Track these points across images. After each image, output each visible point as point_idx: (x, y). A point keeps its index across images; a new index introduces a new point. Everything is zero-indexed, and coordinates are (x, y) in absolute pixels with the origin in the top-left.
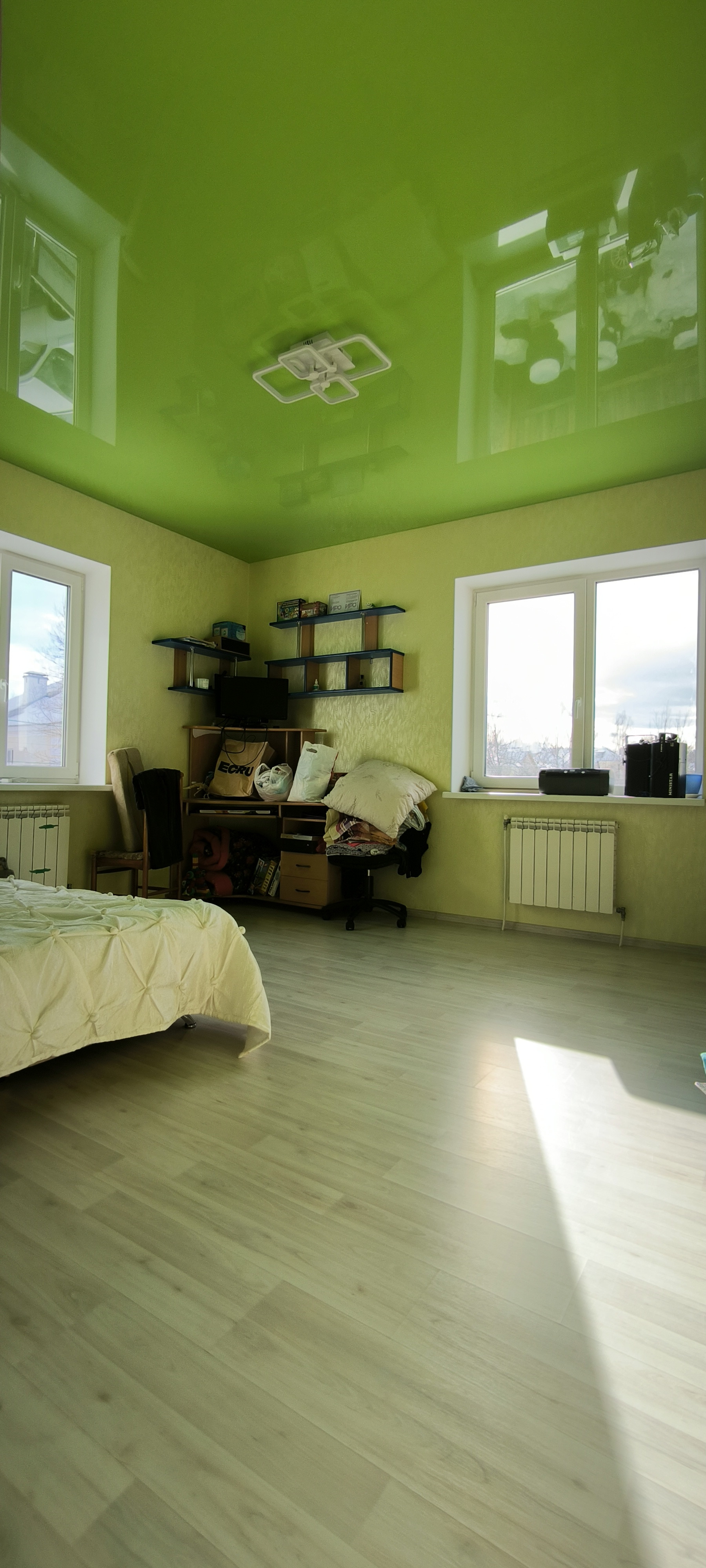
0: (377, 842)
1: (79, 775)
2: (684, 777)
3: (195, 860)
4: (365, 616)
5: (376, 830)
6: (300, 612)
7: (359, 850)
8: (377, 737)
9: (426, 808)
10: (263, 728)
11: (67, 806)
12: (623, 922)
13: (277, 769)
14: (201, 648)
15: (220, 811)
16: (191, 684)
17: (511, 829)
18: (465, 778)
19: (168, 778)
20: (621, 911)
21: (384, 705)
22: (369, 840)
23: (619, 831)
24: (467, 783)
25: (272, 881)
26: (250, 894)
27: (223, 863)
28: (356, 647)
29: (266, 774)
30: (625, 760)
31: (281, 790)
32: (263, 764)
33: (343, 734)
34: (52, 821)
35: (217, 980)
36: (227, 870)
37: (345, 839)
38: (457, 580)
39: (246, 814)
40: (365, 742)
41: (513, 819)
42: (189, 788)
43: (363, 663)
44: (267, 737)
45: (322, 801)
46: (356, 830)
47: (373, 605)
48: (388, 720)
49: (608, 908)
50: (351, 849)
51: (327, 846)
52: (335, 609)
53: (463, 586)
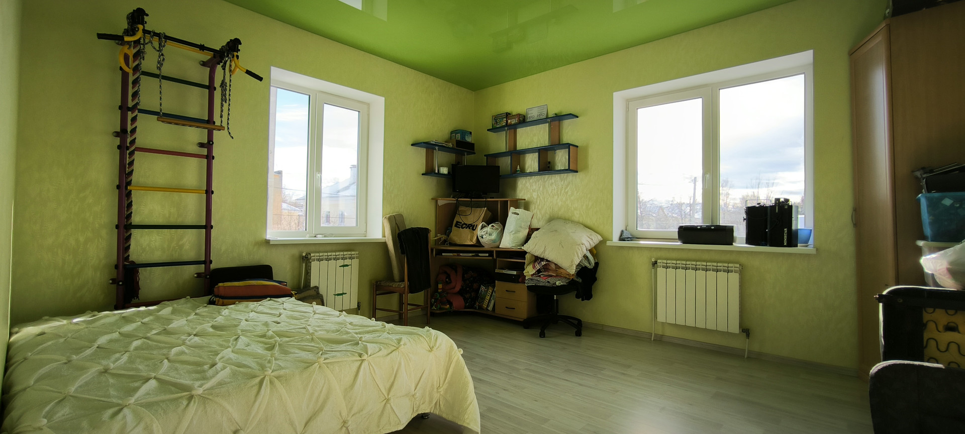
0: (561, 276)
1: (366, 231)
2: (797, 231)
3: (440, 286)
4: (551, 122)
5: (559, 267)
6: (507, 121)
7: (548, 282)
8: (560, 204)
9: (595, 252)
10: (483, 198)
11: (357, 252)
12: (747, 340)
13: (492, 226)
14: (442, 148)
15: (456, 254)
16: (436, 171)
17: (658, 269)
18: (622, 231)
19: (420, 234)
20: (746, 331)
21: (564, 181)
22: (555, 275)
23: (742, 271)
24: (624, 235)
25: (490, 300)
26: (476, 309)
27: (458, 288)
28: (545, 143)
29: (485, 229)
30: (745, 218)
31: (495, 240)
32: (483, 223)
33: (537, 202)
34: (347, 262)
35: (442, 389)
36: (461, 293)
37: (538, 273)
38: (614, 93)
39: (472, 256)
40: (552, 207)
41: (659, 261)
42: (436, 238)
43: (550, 153)
44: (486, 204)
45: (522, 248)
46: (546, 268)
47: (556, 114)
48: (568, 191)
49: (735, 328)
50: (542, 281)
51: (526, 278)
52: (530, 118)
53: (619, 98)
